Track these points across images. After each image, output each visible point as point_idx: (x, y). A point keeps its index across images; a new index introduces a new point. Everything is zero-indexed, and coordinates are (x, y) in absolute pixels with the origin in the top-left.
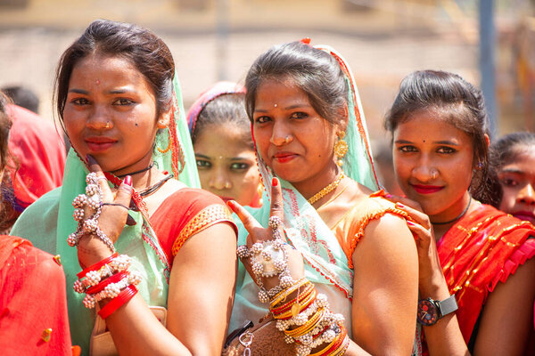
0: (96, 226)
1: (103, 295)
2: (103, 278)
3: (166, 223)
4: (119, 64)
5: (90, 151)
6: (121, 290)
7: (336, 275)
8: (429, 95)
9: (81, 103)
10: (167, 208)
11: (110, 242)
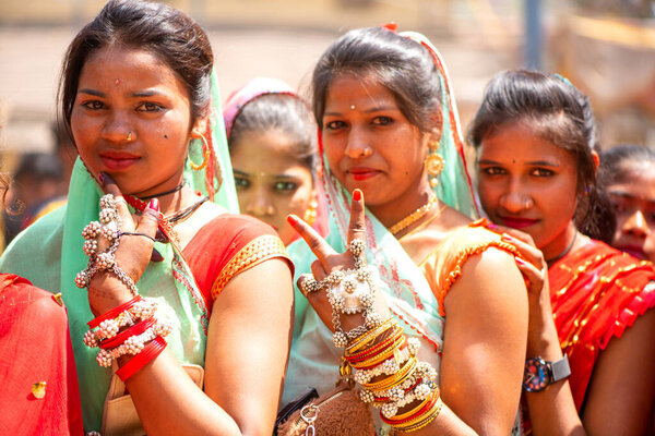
0: (112, 262)
1: (121, 350)
2: (121, 329)
3: (203, 257)
4: (144, 58)
5: (104, 168)
6: (145, 344)
7: (425, 324)
8: (521, 105)
9: (95, 108)
10: (206, 238)
11: (132, 282)
